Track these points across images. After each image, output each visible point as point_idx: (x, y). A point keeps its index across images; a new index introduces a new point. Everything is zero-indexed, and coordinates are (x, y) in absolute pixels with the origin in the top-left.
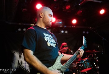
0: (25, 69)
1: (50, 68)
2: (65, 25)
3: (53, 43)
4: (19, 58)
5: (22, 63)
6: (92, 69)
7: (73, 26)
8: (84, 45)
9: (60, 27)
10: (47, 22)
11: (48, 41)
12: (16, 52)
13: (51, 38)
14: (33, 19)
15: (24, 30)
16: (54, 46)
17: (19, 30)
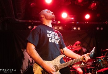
2: (78, 21)
7: (85, 22)
15: (35, 27)
17: (29, 27)
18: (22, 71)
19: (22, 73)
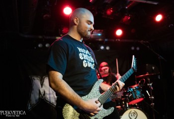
0: (50, 102)
1: (84, 98)
2: (106, 38)
3: (90, 62)
4: (40, 86)
5: (44, 94)
6: (144, 99)
7: (117, 40)
8: (133, 68)
9: (98, 41)
10: (83, 32)
11: (84, 60)
12: (35, 78)
13: (88, 54)
14: (60, 30)
15: (47, 45)
16: (92, 66)
17: (40, 46)
18: (29, 106)
19: (29, 108)
